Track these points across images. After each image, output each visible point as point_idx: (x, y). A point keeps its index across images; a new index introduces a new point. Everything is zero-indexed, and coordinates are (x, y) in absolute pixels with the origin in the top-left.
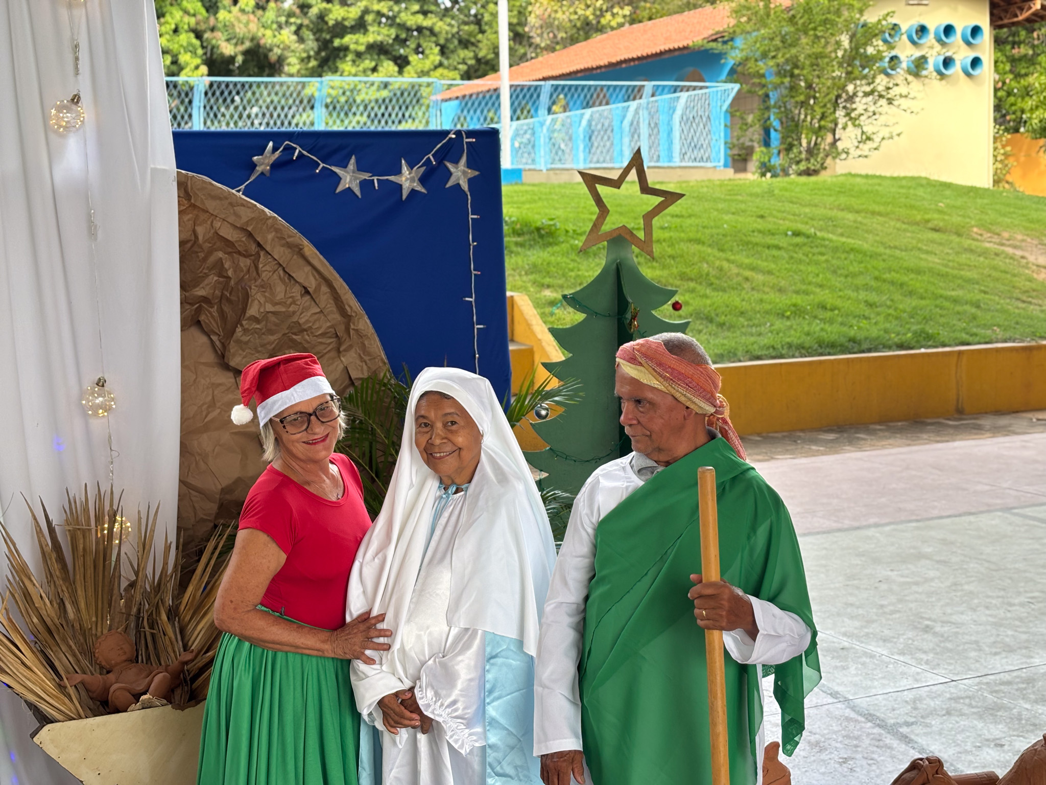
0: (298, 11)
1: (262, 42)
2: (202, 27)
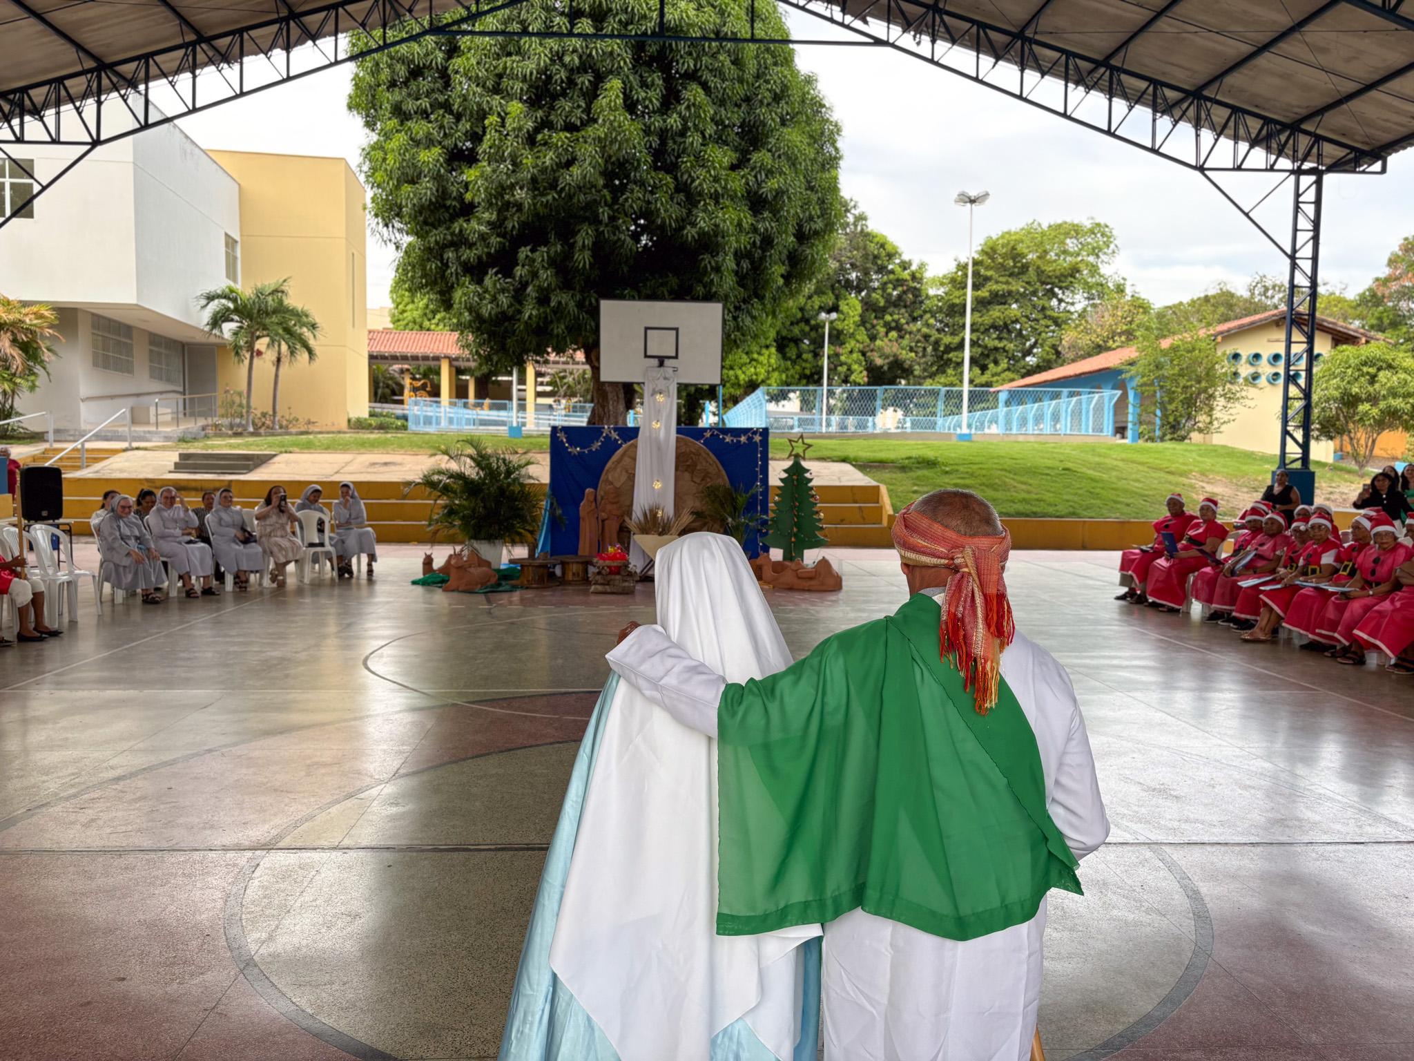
0: (922, 339)
1: (900, 357)
2: (867, 349)
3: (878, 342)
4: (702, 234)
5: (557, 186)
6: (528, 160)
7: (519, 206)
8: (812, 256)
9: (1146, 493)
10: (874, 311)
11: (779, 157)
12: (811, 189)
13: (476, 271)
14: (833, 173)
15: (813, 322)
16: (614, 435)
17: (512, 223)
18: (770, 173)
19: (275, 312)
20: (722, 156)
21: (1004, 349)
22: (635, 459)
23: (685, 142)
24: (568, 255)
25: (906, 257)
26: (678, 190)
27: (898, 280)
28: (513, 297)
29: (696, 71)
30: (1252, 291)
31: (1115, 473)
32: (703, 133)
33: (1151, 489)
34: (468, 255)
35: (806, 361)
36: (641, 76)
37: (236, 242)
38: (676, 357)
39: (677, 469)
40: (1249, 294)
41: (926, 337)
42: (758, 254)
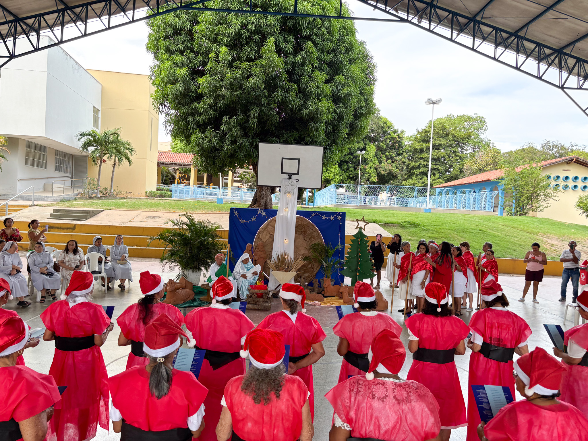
0: (402, 164)
1: (392, 171)
2: (378, 167)
3: (383, 164)
4: (311, 112)
5: (242, 87)
6: (229, 75)
7: (224, 97)
8: (361, 125)
9: (521, 243)
10: (381, 151)
11: (348, 78)
12: (362, 94)
13: (202, 127)
14: (372, 87)
15: (354, 155)
16: (264, 214)
17: (221, 104)
18: (343, 86)
19: (112, 142)
20: (321, 76)
21: (438, 169)
22: (274, 227)
23: (304, 69)
24: (247, 121)
25: (396, 128)
26: (300, 92)
27: (392, 138)
28: (219, 140)
29: (310, 35)
30: (543, 147)
31: (503, 233)
32: (312, 65)
33: (523, 241)
34: (198, 119)
35: (351, 171)
36: (284, 37)
37: (99, 111)
38: (298, 174)
39: (296, 233)
40: (542, 149)
41: (404, 163)
42: (336, 123)
